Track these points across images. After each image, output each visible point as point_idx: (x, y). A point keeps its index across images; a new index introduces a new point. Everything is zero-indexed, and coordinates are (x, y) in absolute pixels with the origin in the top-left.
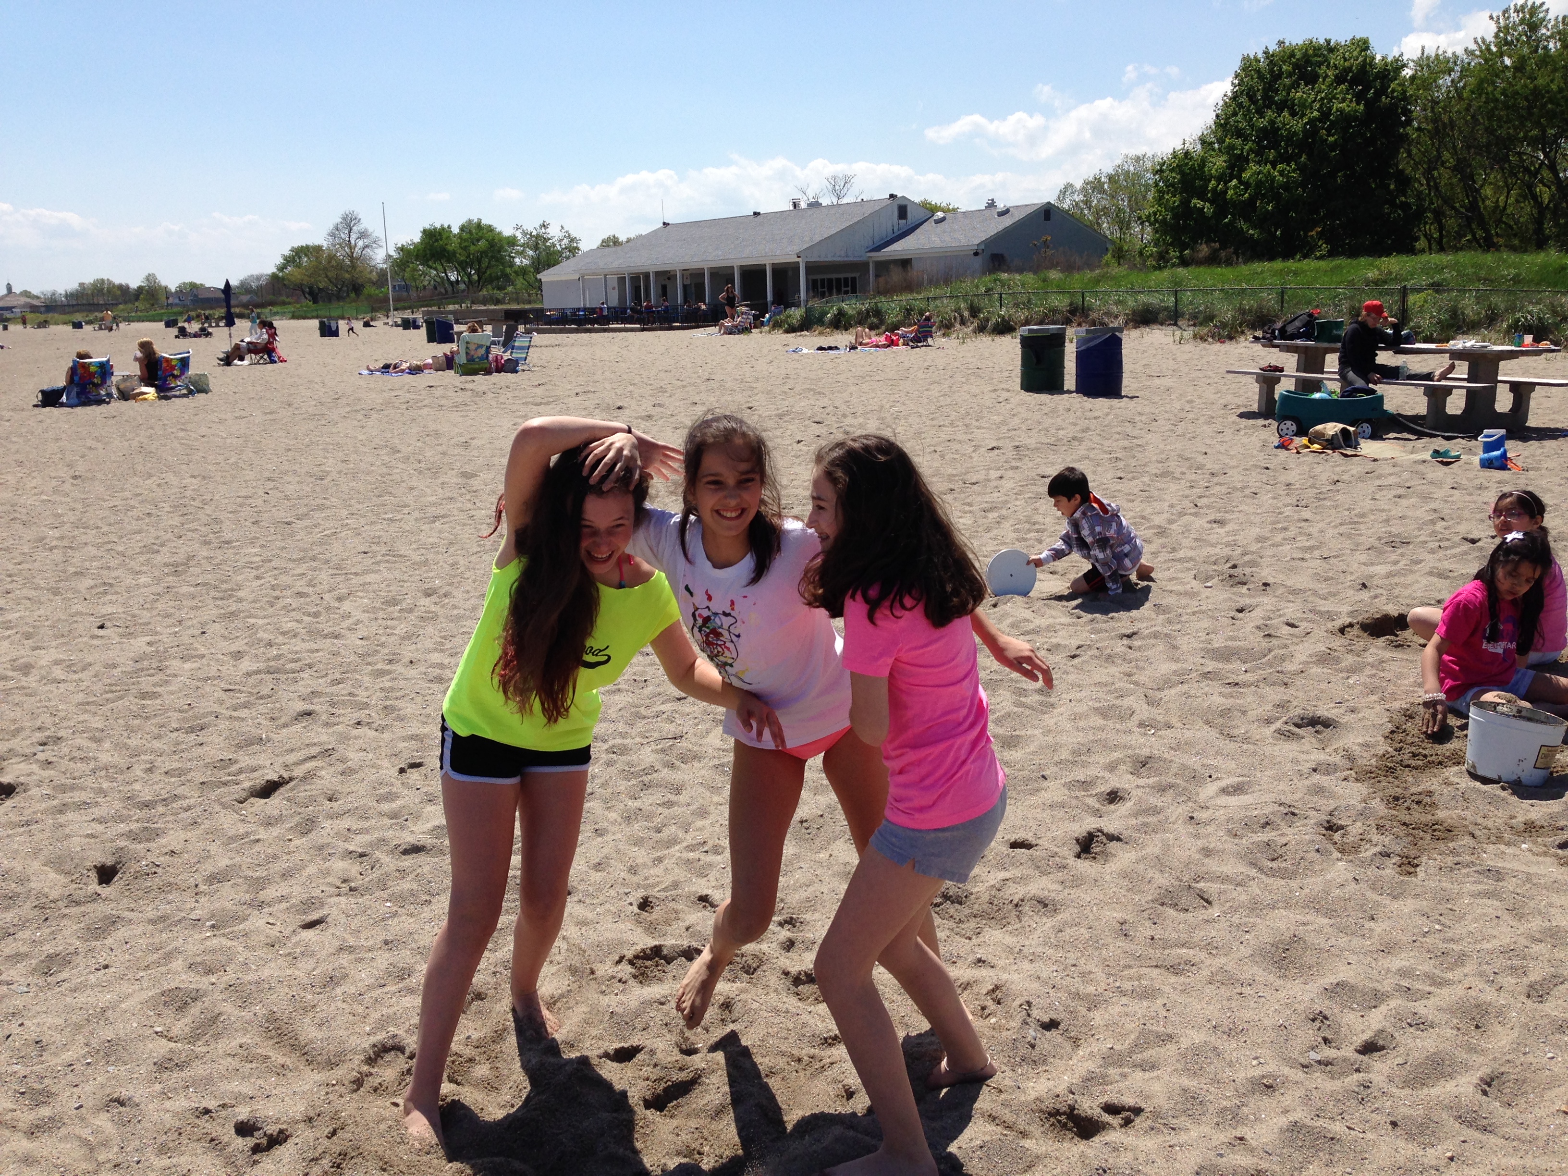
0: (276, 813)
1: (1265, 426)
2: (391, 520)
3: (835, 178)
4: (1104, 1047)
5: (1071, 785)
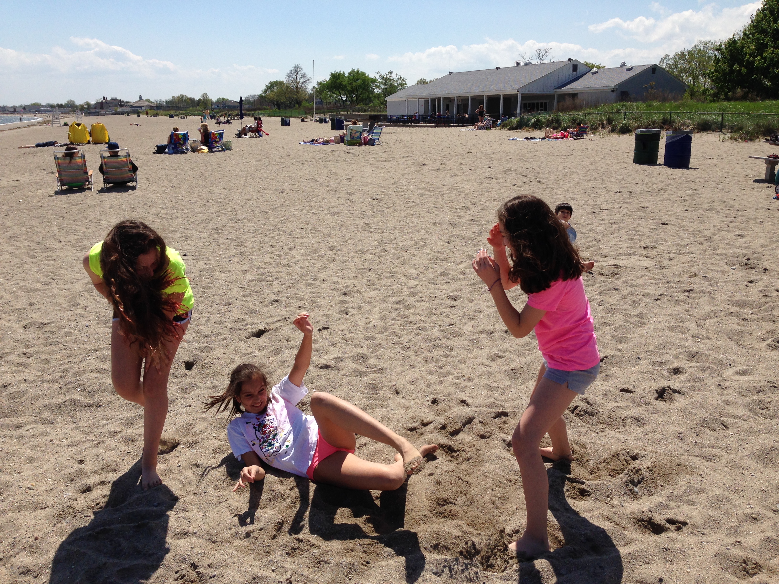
0: (263, 344)
1: (768, 187)
2: (314, 213)
3: (540, 50)
4: (668, 492)
5: (653, 363)
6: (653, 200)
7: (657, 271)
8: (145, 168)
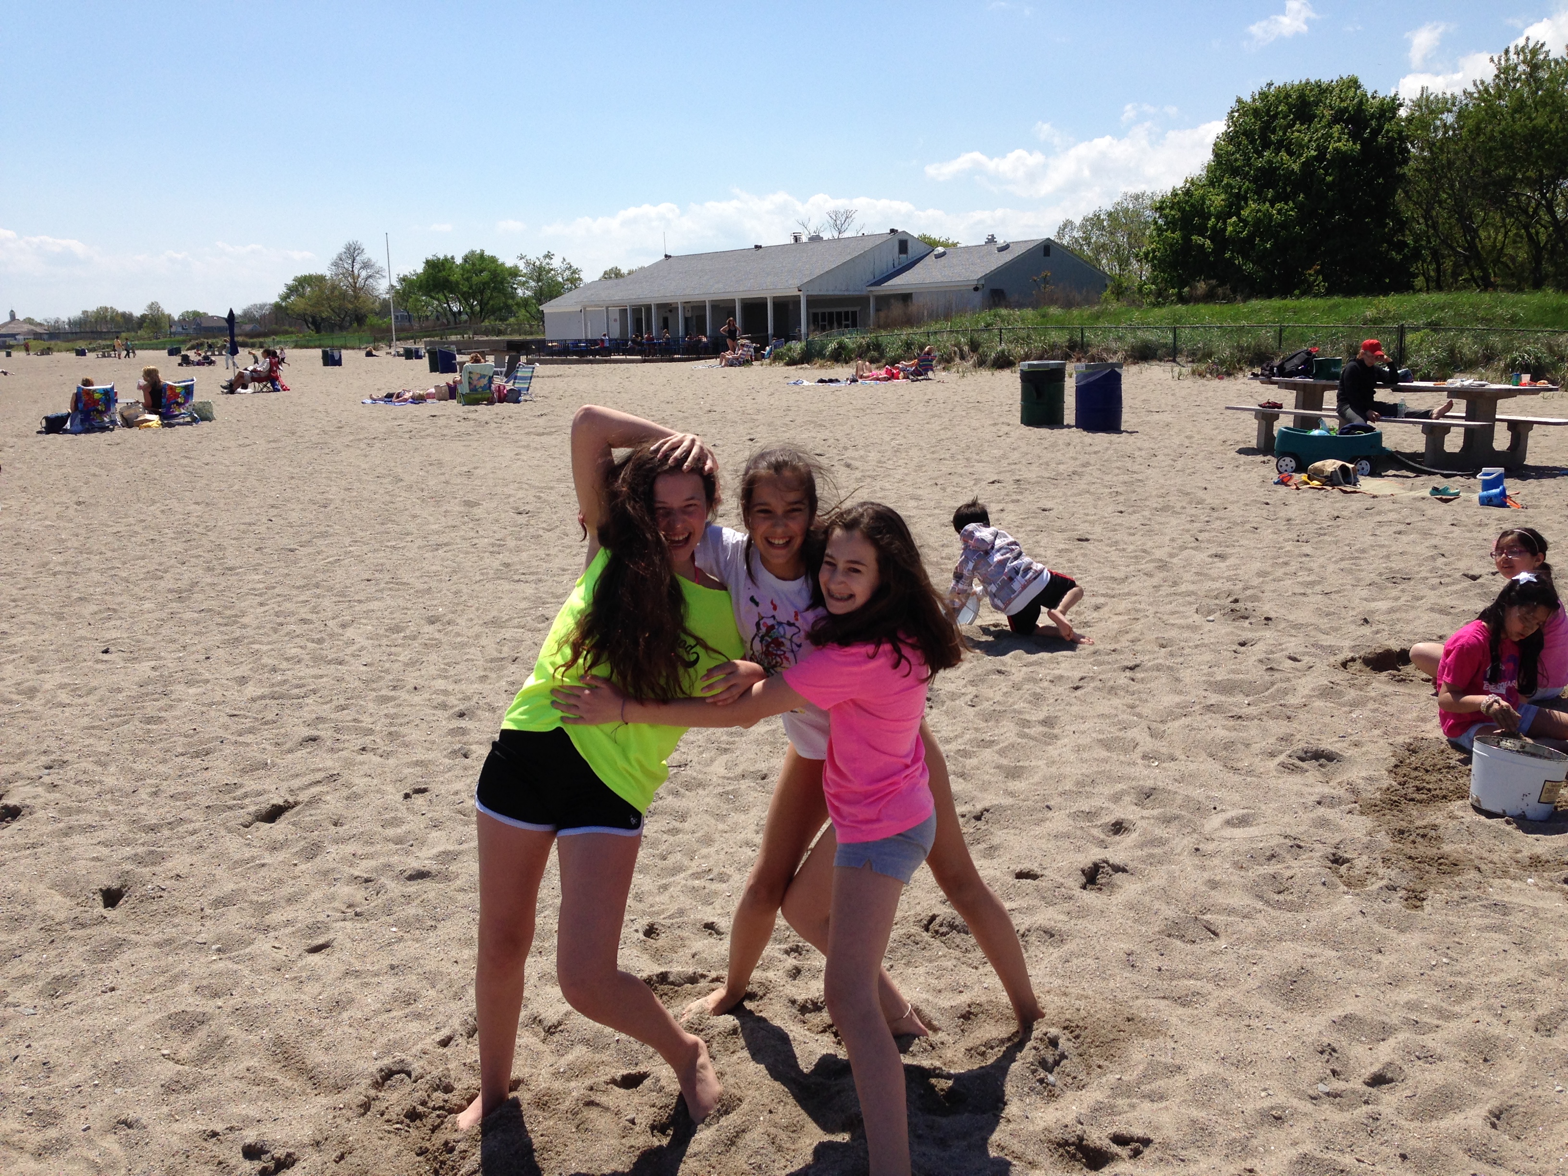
0: (281, 837)
1: (1264, 462)
2: (394, 547)
3: (836, 213)
4: (1112, 1078)
5: (1076, 815)
6: (1060, 494)
8: (18, 465)
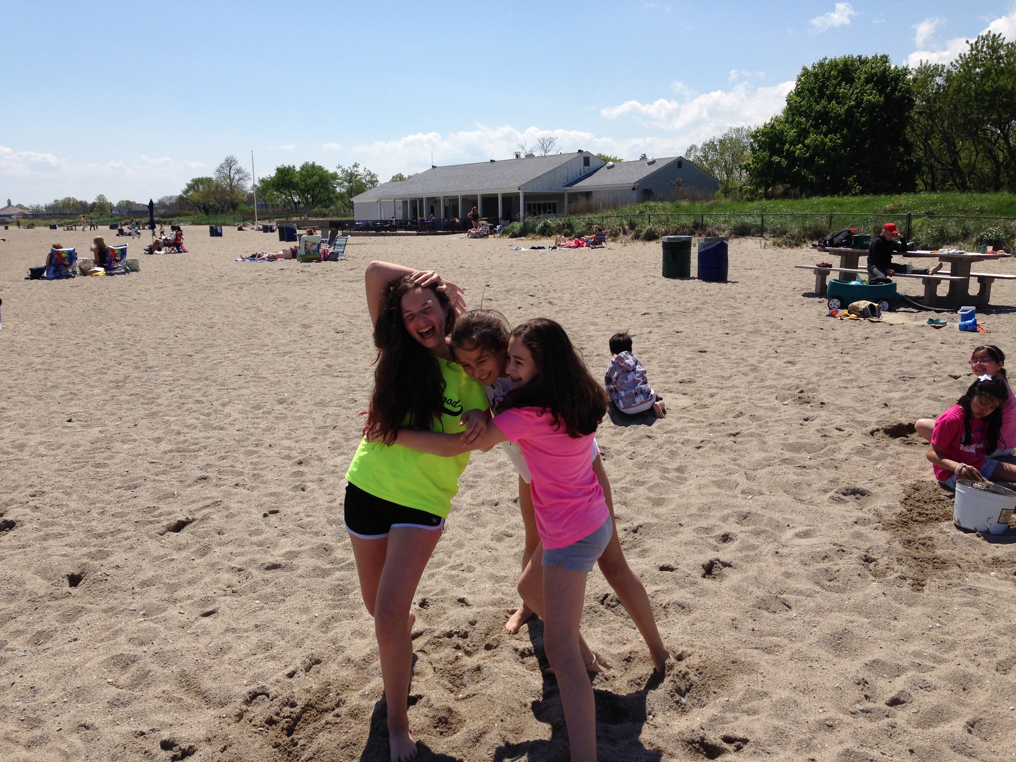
0: (184, 542)
1: (820, 302)
3: (544, 139)
4: (723, 700)
5: (698, 530)
6: (688, 322)
7: (697, 411)
8: (13, 300)
